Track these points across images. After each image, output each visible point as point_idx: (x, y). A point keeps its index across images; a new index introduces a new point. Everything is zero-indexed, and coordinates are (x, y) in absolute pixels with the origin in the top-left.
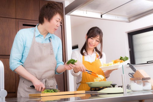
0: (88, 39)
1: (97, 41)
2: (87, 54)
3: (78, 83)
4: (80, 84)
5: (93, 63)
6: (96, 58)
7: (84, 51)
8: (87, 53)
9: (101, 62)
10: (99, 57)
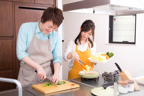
0: (82, 32)
1: (89, 34)
2: (80, 44)
3: (70, 67)
4: (72, 68)
5: (84, 52)
6: (88, 48)
7: (78, 41)
8: (80, 42)
9: (92, 51)
10: (91, 47)
